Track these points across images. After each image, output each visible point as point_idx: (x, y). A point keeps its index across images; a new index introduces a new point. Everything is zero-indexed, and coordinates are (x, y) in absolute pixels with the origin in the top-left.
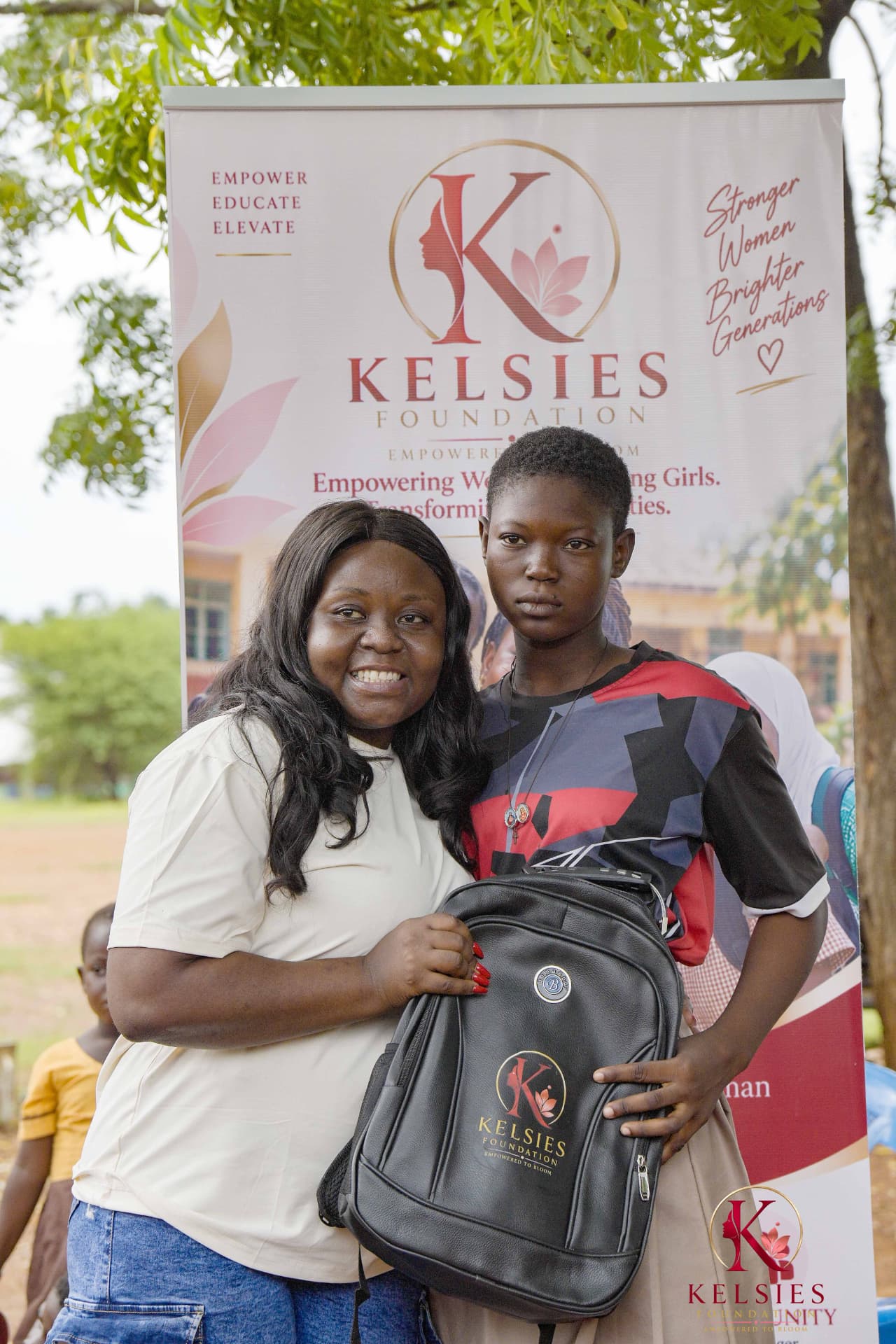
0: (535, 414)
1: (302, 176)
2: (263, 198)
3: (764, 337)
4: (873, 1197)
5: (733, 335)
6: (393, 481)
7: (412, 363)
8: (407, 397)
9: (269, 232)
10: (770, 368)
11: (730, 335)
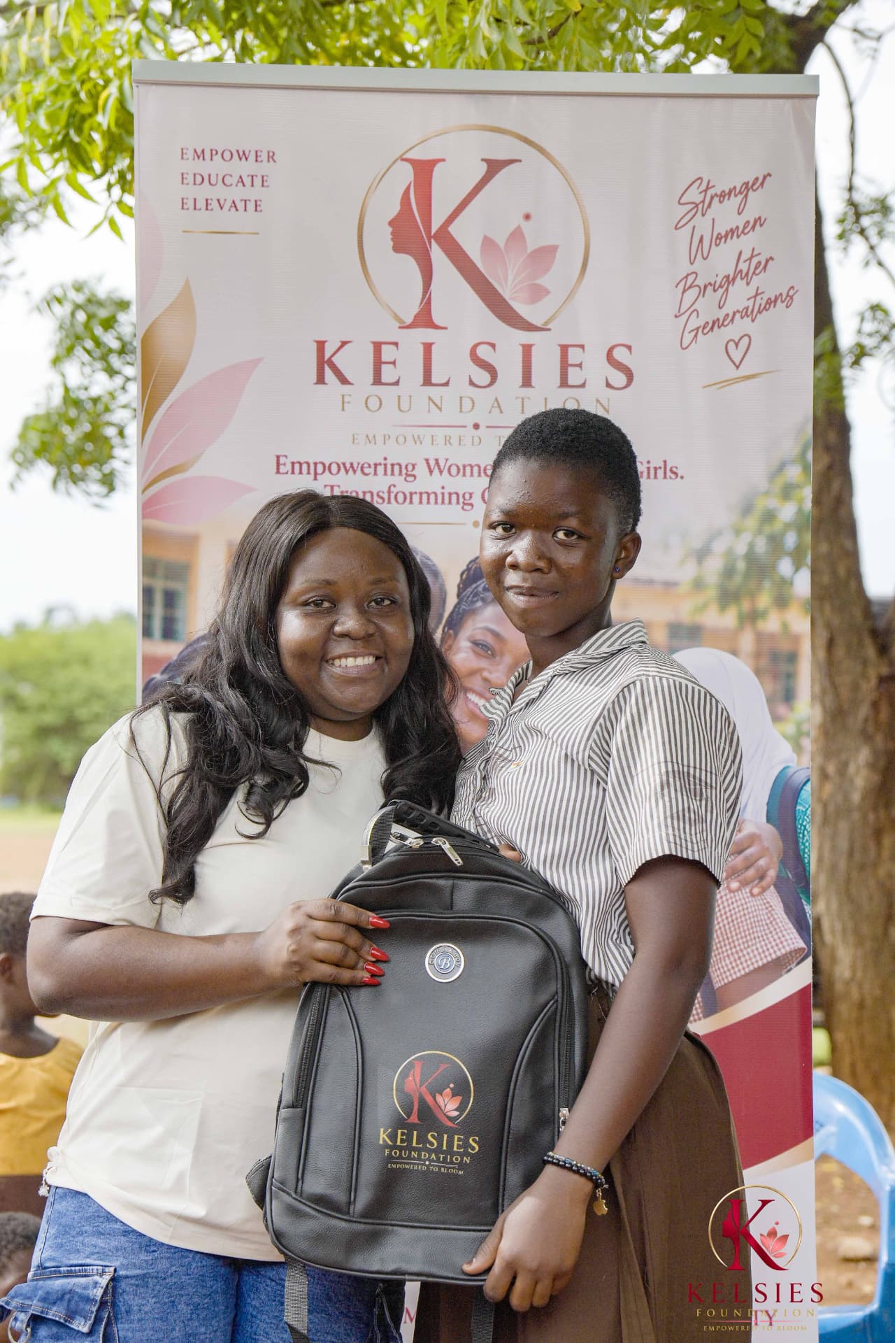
0: (500, 403)
1: (271, 154)
2: (231, 176)
3: (731, 332)
4: (817, 1213)
5: (701, 330)
6: (355, 466)
7: (378, 346)
8: (372, 381)
9: (237, 210)
10: (737, 363)
11: (698, 329)
